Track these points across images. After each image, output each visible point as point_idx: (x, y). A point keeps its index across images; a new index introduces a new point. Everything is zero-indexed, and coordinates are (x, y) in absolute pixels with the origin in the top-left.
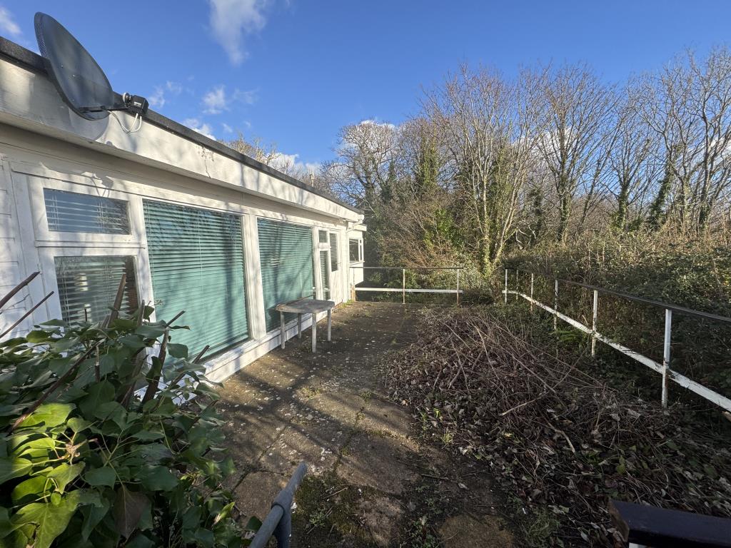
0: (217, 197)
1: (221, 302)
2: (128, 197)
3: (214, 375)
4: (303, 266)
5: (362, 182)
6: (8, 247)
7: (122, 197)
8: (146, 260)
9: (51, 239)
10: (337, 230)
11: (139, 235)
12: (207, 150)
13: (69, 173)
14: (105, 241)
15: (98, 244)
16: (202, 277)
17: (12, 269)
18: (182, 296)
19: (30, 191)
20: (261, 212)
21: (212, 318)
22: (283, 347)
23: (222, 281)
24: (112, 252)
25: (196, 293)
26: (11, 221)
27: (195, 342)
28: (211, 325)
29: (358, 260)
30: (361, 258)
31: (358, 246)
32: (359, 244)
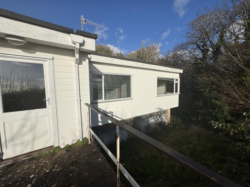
29: (173, 92)
30: (176, 91)
31: (173, 83)
32: (175, 82)
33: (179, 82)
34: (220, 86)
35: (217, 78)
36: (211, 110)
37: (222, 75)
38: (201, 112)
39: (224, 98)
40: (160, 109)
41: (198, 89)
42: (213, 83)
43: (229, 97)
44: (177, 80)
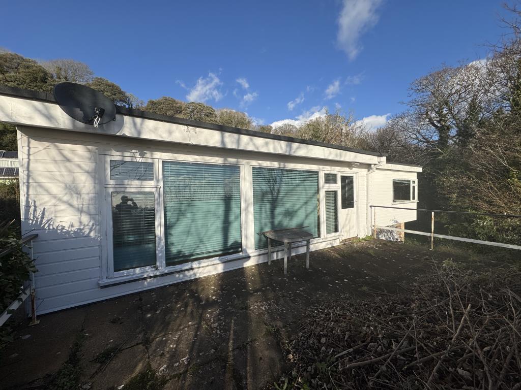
0: (217, 156)
1: (218, 223)
2: (153, 161)
3: (204, 269)
4: (306, 203)
5: (434, 125)
6: (95, 187)
7: (150, 161)
8: (161, 194)
9: (111, 183)
10: (354, 172)
11: (158, 181)
12: (190, 128)
13: (123, 151)
14: (137, 184)
15: (133, 186)
16: (204, 206)
17: (95, 197)
18: (189, 216)
19: (105, 162)
20: (255, 163)
21: (211, 233)
22: (269, 264)
23: (221, 209)
24: (141, 190)
25: (199, 216)
26: (97, 176)
27: (196, 246)
28: (210, 238)
29: (409, 199)
30: (414, 198)
31: (410, 186)
32: (412, 185)
33: (416, 185)
34: (477, 191)
35: (473, 179)
36: (466, 224)
37: (480, 175)
38: (451, 227)
39: (485, 206)
40: (396, 222)
41: (445, 194)
42: (467, 186)
43: (490, 205)
44: (414, 182)
